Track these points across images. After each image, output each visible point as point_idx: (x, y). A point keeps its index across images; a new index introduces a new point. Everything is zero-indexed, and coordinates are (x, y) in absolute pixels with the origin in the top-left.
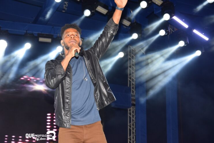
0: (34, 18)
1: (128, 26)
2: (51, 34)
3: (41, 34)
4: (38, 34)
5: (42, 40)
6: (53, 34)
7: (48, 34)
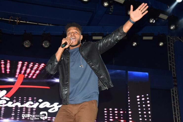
0: (88, 21)
1: (166, 19)
2: (102, 33)
3: (94, 33)
4: (92, 33)
5: (95, 38)
6: (103, 33)
7: (99, 33)
